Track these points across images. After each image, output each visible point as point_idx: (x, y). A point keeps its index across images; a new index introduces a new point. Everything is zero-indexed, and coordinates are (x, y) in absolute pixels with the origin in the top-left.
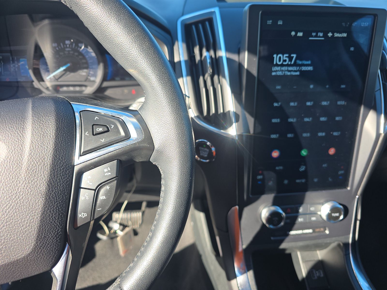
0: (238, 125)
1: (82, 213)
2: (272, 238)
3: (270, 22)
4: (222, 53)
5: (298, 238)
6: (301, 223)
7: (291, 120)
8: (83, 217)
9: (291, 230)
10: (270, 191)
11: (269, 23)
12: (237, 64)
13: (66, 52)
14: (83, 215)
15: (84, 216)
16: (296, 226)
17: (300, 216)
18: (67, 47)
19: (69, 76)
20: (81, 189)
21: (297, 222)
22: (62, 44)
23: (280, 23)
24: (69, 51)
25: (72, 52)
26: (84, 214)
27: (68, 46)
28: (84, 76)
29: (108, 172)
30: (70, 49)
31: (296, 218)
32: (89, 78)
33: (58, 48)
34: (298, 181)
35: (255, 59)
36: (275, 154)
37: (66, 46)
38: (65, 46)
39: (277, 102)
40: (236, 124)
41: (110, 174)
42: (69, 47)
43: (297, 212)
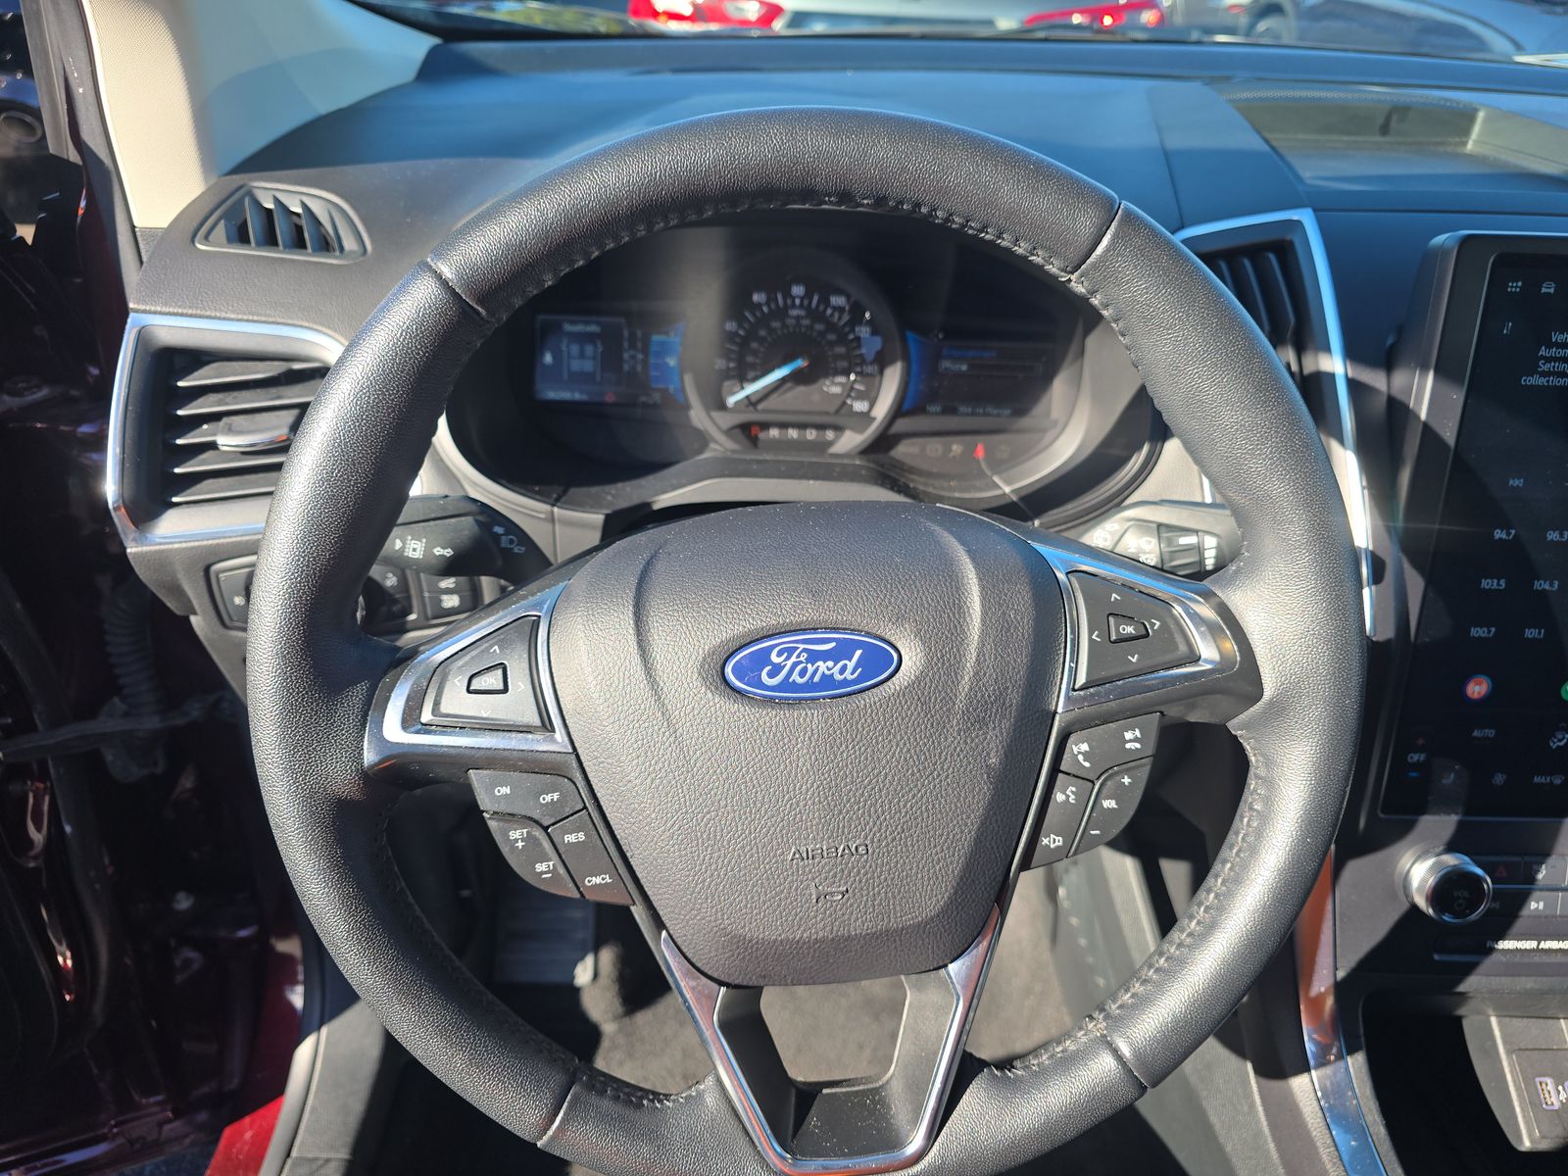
0: (1377, 592)
1: (1052, 836)
2: (1436, 957)
3: (1515, 287)
4: (1334, 363)
5: (1522, 964)
6: (1537, 916)
7: (1542, 585)
8: (1052, 846)
9: (1502, 935)
10: (1444, 806)
11: (1514, 290)
12: (1384, 399)
13: (790, 322)
14: (1054, 840)
15: (1054, 842)
16: (1519, 925)
17: (1536, 894)
18: (794, 306)
19: (789, 395)
20: (1060, 774)
21: (1524, 912)
22: (780, 297)
23: (1548, 288)
24: (798, 318)
25: (806, 322)
26: (1057, 838)
27: (797, 302)
28: (835, 395)
29: (1135, 740)
30: (802, 313)
31: (1523, 898)
32: (849, 402)
33: (769, 306)
34: (1537, 780)
35: (1457, 397)
36: (1477, 689)
37: (794, 302)
38: (789, 302)
39: (1506, 526)
40: (1373, 587)
41: (1138, 746)
42: (801, 306)
43: (1531, 879)
